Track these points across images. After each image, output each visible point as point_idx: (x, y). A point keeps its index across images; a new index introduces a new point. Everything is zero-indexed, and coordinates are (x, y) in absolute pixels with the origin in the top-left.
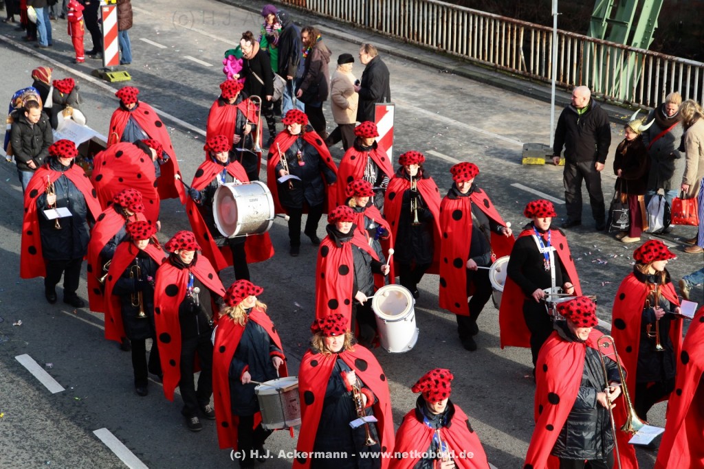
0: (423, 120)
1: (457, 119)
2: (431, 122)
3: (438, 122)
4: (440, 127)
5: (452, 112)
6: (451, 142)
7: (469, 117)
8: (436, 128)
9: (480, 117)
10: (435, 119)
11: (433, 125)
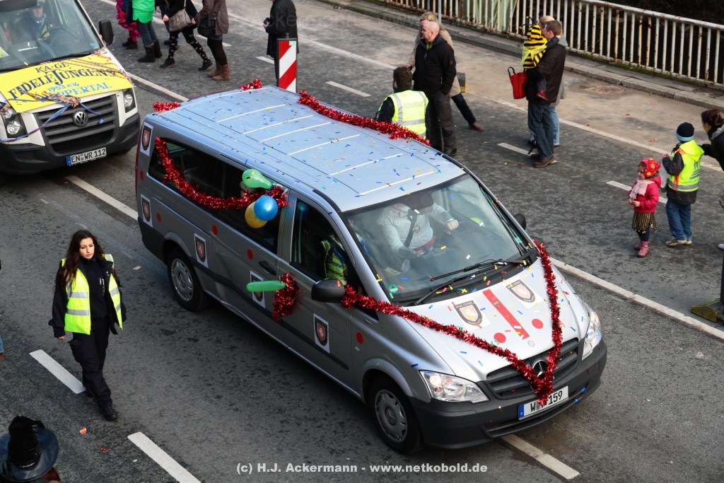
0: (322, 53)
1: (353, 52)
2: (329, 55)
3: (336, 55)
4: (338, 59)
5: (348, 45)
6: (348, 73)
7: (363, 49)
8: (334, 60)
9: (373, 49)
10: (333, 52)
11: (331, 58)
